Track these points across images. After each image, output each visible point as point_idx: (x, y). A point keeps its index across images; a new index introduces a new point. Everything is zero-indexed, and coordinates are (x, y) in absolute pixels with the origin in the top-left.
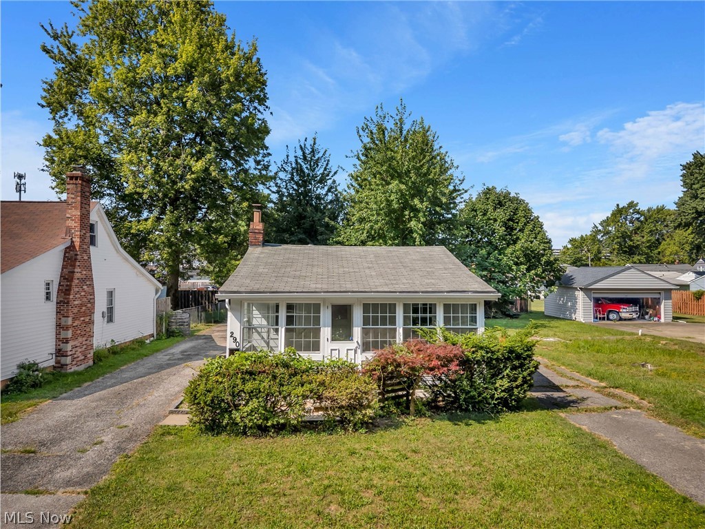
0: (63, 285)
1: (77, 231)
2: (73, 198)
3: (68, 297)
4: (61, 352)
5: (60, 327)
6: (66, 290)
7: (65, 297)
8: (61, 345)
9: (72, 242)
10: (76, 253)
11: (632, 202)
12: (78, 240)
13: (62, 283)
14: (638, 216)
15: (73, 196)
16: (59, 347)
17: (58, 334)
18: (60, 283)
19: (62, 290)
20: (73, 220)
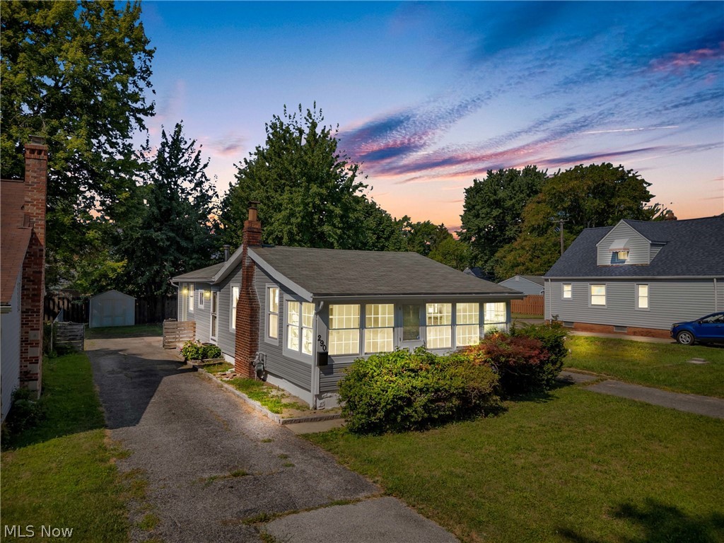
0: (28, 289)
1: (40, 220)
2: (35, 178)
3: (37, 304)
4: (29, 376)
5: (25, 342)
6: (33, 295)
7: (32, 304)
8: (29, 365)
9: (33, 233)
10: (40, 248)
11: (406, 216)
12: (43, 231)
13: (26, 287)
14: (409, 229)
15: (35, 175)
16: (25, 369)
17: (23, 352)
18: (23, 286)
19: (28, 295)
20: (34, 205)
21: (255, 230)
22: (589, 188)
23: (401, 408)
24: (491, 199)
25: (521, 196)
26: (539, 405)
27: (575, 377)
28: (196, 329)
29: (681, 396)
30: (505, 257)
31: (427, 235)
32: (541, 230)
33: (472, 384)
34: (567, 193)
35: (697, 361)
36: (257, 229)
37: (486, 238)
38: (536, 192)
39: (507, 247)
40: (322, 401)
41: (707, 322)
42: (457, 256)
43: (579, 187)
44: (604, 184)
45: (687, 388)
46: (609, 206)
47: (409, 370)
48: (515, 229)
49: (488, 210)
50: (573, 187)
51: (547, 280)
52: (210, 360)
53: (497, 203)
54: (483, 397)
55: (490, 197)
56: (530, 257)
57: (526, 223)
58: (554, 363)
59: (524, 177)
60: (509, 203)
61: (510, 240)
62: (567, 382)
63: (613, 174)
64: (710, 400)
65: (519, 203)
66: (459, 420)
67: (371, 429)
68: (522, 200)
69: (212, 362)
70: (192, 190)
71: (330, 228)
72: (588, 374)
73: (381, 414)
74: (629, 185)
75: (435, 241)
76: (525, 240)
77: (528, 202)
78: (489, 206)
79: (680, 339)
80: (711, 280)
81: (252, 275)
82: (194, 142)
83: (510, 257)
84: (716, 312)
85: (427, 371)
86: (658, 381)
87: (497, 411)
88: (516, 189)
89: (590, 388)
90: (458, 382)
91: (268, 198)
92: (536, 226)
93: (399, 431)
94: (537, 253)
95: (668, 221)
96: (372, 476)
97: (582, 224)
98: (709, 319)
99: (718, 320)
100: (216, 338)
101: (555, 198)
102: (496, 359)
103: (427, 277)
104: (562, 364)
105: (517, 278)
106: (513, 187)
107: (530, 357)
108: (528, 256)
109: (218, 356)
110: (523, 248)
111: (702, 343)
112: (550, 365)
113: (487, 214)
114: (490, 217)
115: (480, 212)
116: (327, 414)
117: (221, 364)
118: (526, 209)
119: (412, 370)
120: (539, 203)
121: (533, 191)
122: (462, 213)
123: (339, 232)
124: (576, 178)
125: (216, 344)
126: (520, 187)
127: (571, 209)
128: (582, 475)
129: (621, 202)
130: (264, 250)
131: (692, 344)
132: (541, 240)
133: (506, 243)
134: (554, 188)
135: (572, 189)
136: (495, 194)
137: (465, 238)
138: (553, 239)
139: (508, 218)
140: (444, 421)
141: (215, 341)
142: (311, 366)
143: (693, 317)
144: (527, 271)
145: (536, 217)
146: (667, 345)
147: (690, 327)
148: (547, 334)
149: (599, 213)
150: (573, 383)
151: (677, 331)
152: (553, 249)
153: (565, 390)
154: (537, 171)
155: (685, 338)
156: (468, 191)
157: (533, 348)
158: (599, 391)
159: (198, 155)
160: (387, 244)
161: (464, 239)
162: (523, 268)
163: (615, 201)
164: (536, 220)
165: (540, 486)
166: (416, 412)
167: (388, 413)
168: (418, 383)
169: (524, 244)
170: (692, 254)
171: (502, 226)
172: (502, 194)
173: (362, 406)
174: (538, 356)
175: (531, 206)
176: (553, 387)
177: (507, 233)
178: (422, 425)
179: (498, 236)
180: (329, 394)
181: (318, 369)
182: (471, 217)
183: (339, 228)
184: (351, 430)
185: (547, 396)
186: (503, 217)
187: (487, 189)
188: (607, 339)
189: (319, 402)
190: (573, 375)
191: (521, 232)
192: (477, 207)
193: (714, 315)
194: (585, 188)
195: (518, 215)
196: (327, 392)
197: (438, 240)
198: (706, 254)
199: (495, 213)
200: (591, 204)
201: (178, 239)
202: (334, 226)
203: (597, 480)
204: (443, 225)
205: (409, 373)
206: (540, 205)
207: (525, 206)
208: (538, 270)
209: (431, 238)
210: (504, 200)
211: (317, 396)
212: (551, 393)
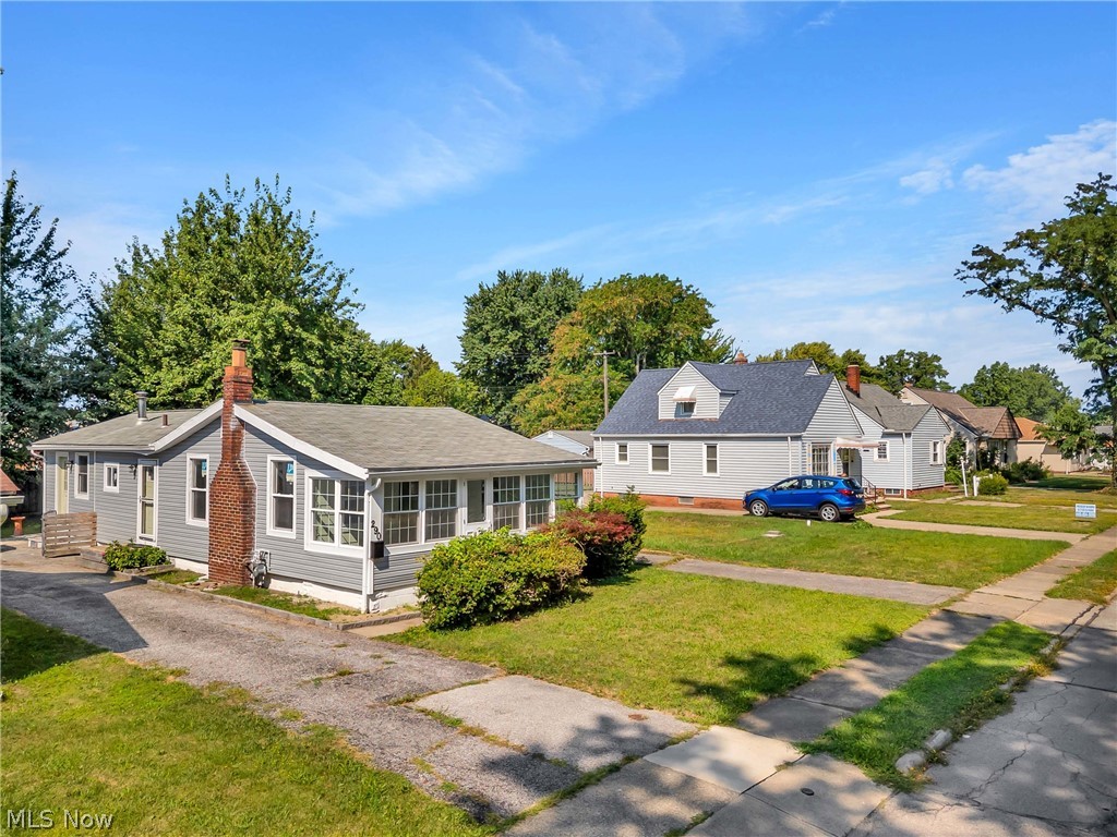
21: (244, 380)
22: (639, 307)
23: (493, 596)
24: (507, 316)
25: (549, 313)
26: (622, 588)
27: (651, 558)
28: (98, 525)
29: (759, 570)
30: (528, 402)
31: (398, 363)
32: (576, 365)
33: (561, 566)
34: (611, 312)
35: (773, 534)
36: (246, 378)
37: (500, 374)
38: (568, 310)
39: (530, 388)
40: (375, 603)
41: (781, 489)
42: (447, 397)
43: (626, 306)
44: (657, 303)
45: (764, 562)
46: (663, 333)
47: (500, 554)
48: (539, 362)
49: (502, 331)
50: (619, 306)
51: (597, 439)
52: (151, 568)
53: (515, 323)
54: (571, 580)
55: (504, 313)
56: (564, 403)
57: (556, 354)
58: (633, 541)
59: (552, 285)
60: (532, 324)
61: (533, 377)
62: (642, 564)
63: (668, 290)
64: (786, 572)
65: (545, 325)
66: (546, 607)
67: (460, 622)
68: (549, 319)
69: (157, 571)
70: (36, 293)
71: (302, 365)
72: (663, 554)
73: (472, 603)
74: (689, 306)
75: (411, 374)
76: (556, 378)
77: (559, 322)
78: (503, 326)
79: (754, 511)
80: (785, 439)
81: (240, 443)
82: (37, 209)
83: (535, 403)
84: (791, 476)
85: (517, 553)
86: (736, 557)
87: (583, 596)
88: (541, 302)
89: (669, 568)
90: (549, 565)
91: (196, 317)
92: (570, 359)
93: (488, 624)
94: (572, 397)
95: (737, 364)
96: (488, 662)
97: (630, 358)
98: (783, 485)
99: (792, 486)
100: (154, 536)
101: (595, 319)
102: (581, 539)
103: (483, 442)
104: (641, 542)
105: (550, 434)
106: (537, 301)
107: (615, 534)
108: (560, 401)
109: (164, 561)
110: (552, 390)
111: (776, 514)
112: (629, 543)
113: (501, 337)
114: (505, 343)
115: (490, 334)
116: (386, 617)
117: (170, 572)
118: (556, 333)
119: (503, 554)
120: (572, 324)
121: (565, 308)
122: (462, 334)
123: (318, 372)
124: (622, 292)
125: (154, 545)
126: (547, 301)
127: (616, 335)
128: (684, 641)
129: (679, 329)
130: (258, 407)
131: (766, 516)
132: (576, 379)
133: (528, 382)
134: (594, 306)
135: (618, 308)
136: (512, 309)
137: (469, 372)
138: (593, 378)
139: (530, 345)
140: (534, 608)
141: (151, 540)
142: (362, 560)
143: (765, 482)
144: (560, 424)
145: (570, 346)
146: (739, 518)
147: (764, 496)
148: (627, 507)
149: (651, 343)
150: (650, 565)
151: (749, 501)
152: (593, 392)
153: (644, 571)
154: (569, 277)
155: (758, 508)
156: (470, 302)
157: (617, 524)
158: (679, 570)
159: (51, 235)
160: (369, 385)
161: (467, 375)
162: (554, 418)
163: (671, 327)
164: (570, 351)
165: (650, 652)
166: (508, 599)
167: (480, 602)
168: (511, 567)
169: (554, 383)
170: (764, 407)
171: (522, 355)
172: (521, 310)
173: (451, 596)
174: (623, 532)
175: (562, 329)
176: (632, 570)
177: (529, 367)
178: (512, 615)
179: (516, 371)
180: (384, 594)
181: (371, 563)
182: (477, 342)
183: (318, 367)
184: (432, 628)
185: (628, 579)
186: (524, 343)
187: (499, 300)
188: (673, 513)
189: (372, 603)
190: (646, 556)
191: (548, 366)
192: (486, 327)
193: (788, 480)
194: (634, 308)
195: (545, 342)
196: (382, 590)
197: (415, 372)
198: (780, 406)
199: (513, 336)
200: (642, 330)
201: (16, 375)
202: (309, 363)
203: (697, 643)
204: (423, 347)
205: (500, 557)
206: (575, 328)
207: (553, 328)
208: (573, 422)
209: (404, 368)
210: (524, 318)
211: (369, 596)
212: (630, 575)
